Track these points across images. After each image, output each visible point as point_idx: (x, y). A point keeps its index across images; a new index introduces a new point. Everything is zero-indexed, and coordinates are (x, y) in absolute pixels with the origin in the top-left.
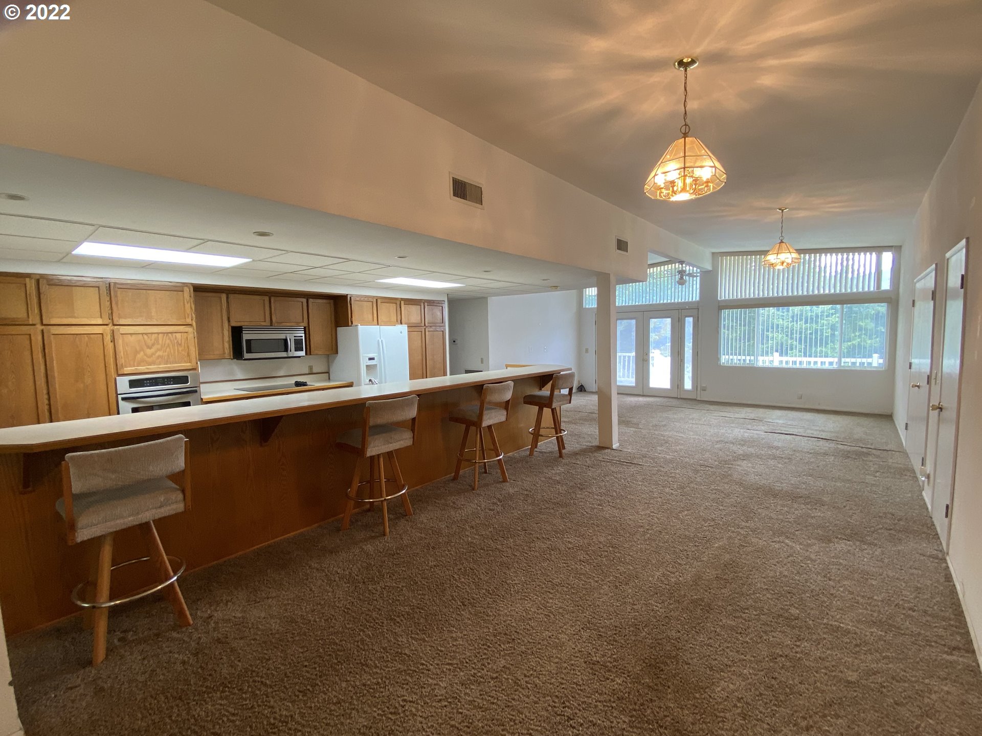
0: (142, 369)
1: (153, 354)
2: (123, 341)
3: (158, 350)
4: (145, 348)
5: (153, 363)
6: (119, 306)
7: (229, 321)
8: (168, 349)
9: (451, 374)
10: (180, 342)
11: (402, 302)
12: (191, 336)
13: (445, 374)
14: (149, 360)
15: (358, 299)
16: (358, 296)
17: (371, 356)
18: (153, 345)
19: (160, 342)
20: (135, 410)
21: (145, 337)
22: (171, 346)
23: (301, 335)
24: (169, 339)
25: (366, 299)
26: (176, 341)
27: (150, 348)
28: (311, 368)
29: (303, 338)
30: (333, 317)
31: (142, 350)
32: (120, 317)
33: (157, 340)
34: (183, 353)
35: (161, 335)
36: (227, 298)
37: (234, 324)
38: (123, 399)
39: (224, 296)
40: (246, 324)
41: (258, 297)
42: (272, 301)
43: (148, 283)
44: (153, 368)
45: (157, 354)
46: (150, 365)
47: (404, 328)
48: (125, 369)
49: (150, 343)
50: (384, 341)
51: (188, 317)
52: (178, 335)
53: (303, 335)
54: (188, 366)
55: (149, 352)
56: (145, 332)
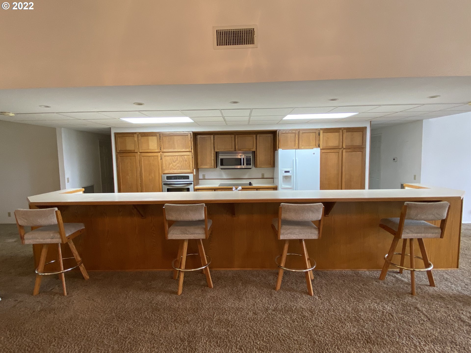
0: (171, 171)
1: (176, 165)
2: (165, 159)
3: (178, 163)
4: (173, 162)
5: (175, 169)
6: (164, 143)
7: (214, 149)
8: (181, 163)
9: (370, 188)
10: (186, 160)
11: (321, 132)
12: (191, 157)
13: (363, 187)
14: (174, 168)
15: (284, 132)
16: (284, 130)
17: (287, 170)
18: (176, 161)
19: (179, 160)
20: (169, 190)
21: (173, 157)
22: (183, 161)
23: (250, 156)
24: (182, 158)
25: (290, 132)
26: (185, 159)
27: (174, 162)
28: (263, 175)
29: (251, 158)
30: (272, 144)
31: (172, 163)
32: (164, 149)
33: (177, 159)
34: (188, 165)
35: (179, 157)
36: (214, 137)
37: (216, 150)
38: (164, 184)
39: (212, 136)
40: (220, 150)
41: (229, 136)
42: (236, 137)
43: (175, 133)
44: (175, 171)
45: (177, 165)
46: (174, 170)
47: (317, 151)
48: (165, 171)
49: (175, 160)
50: (297, 161)
51: (190, 148)
52: (186, 157)
53: (251, 156)
54: (189, 171)
55: (174, 164)
56: (173, 155)
